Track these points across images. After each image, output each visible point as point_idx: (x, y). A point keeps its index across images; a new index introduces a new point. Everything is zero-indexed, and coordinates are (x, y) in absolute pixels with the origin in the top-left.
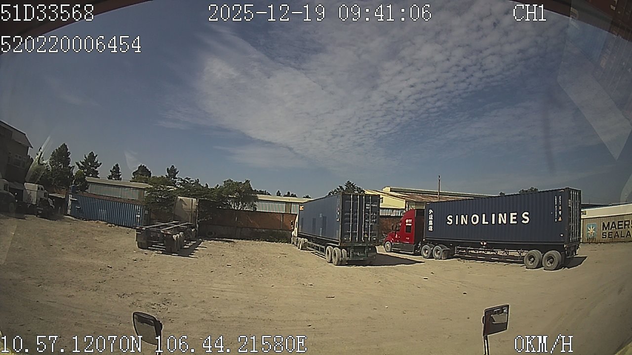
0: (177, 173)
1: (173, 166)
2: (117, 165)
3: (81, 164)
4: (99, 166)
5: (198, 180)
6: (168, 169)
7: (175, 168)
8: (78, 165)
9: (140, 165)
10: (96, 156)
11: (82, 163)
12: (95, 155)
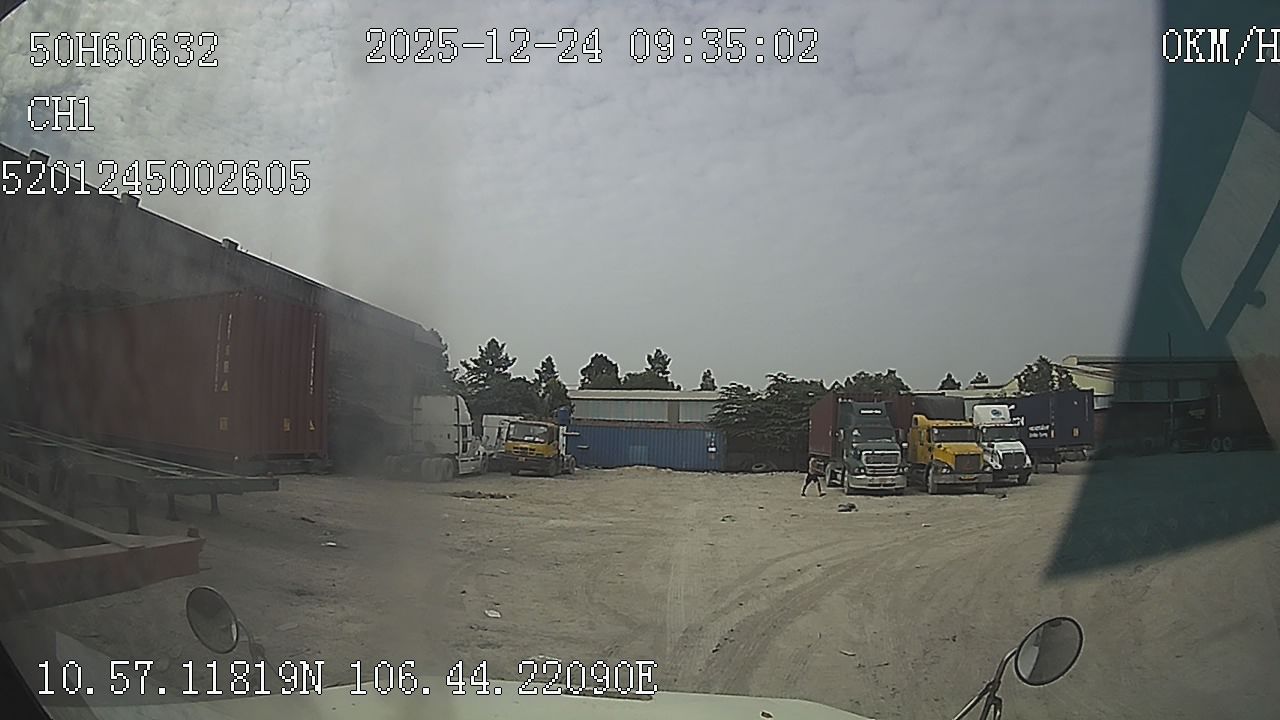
0: (668, 363)
1: (658, 351)
2: (549, 359)
3: (472, 365)
4: (511, 365)
5: (709, 371)
6: (649, 357)
7: (663, 353)
8: (465, 365)
9: (594, 355)
10: (503, 346)
11: (475, 361)
12: (500, 345)
